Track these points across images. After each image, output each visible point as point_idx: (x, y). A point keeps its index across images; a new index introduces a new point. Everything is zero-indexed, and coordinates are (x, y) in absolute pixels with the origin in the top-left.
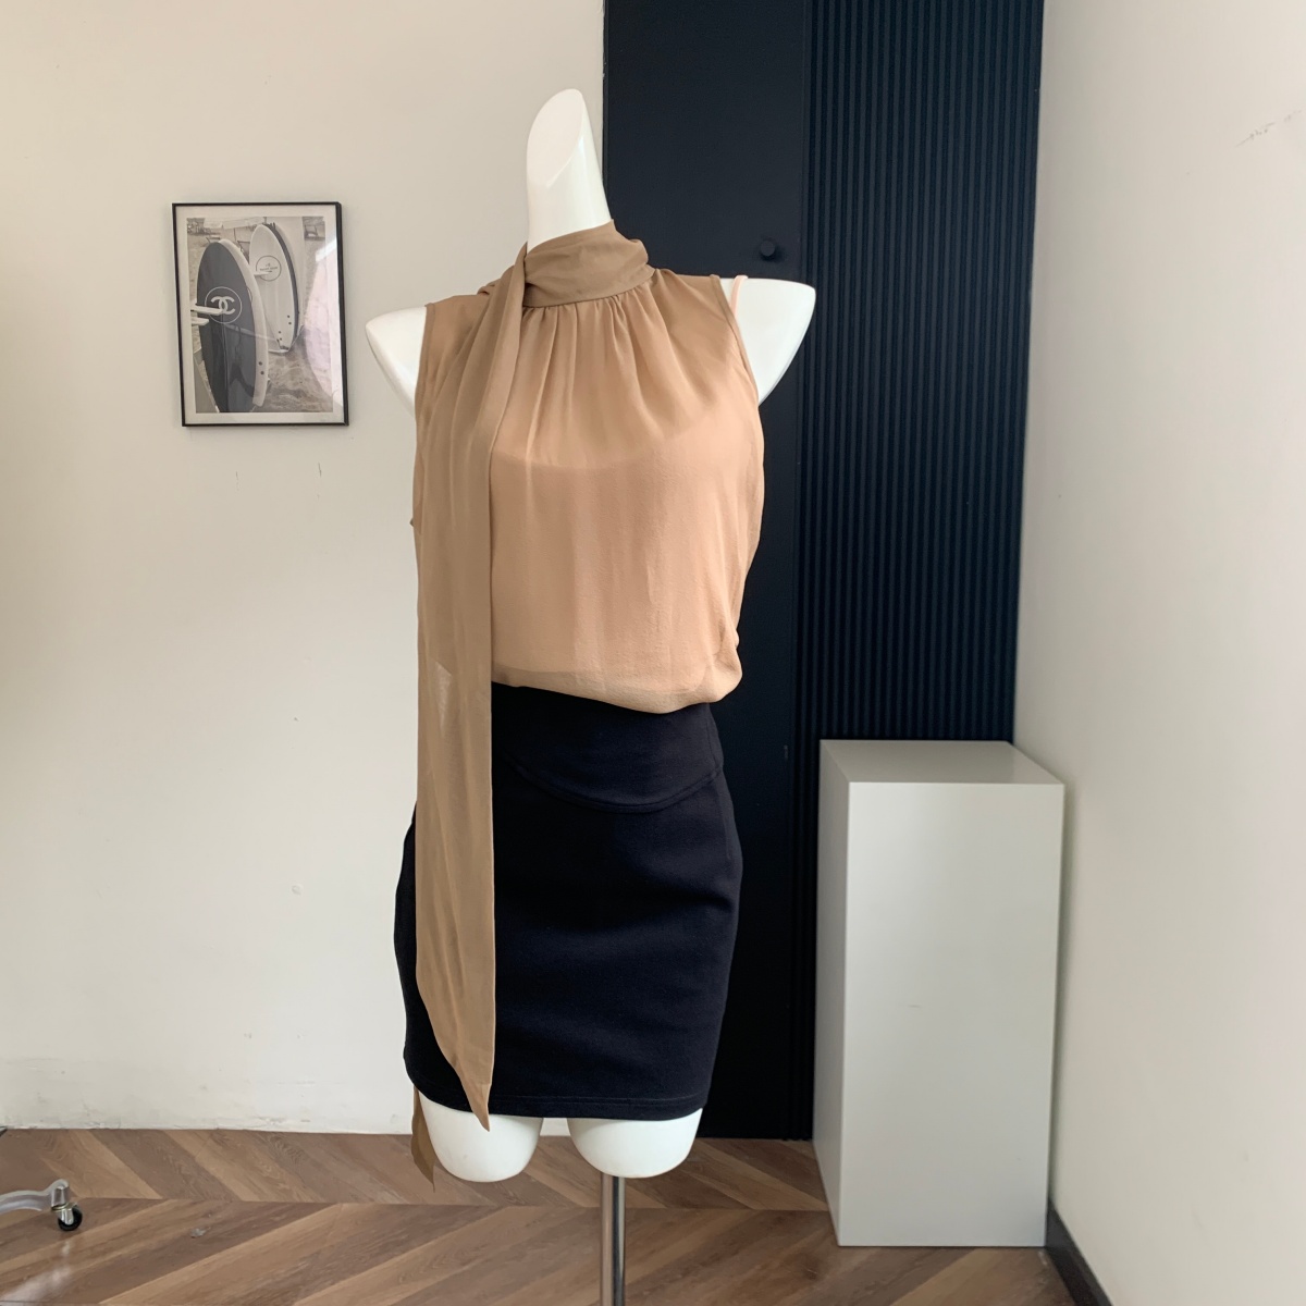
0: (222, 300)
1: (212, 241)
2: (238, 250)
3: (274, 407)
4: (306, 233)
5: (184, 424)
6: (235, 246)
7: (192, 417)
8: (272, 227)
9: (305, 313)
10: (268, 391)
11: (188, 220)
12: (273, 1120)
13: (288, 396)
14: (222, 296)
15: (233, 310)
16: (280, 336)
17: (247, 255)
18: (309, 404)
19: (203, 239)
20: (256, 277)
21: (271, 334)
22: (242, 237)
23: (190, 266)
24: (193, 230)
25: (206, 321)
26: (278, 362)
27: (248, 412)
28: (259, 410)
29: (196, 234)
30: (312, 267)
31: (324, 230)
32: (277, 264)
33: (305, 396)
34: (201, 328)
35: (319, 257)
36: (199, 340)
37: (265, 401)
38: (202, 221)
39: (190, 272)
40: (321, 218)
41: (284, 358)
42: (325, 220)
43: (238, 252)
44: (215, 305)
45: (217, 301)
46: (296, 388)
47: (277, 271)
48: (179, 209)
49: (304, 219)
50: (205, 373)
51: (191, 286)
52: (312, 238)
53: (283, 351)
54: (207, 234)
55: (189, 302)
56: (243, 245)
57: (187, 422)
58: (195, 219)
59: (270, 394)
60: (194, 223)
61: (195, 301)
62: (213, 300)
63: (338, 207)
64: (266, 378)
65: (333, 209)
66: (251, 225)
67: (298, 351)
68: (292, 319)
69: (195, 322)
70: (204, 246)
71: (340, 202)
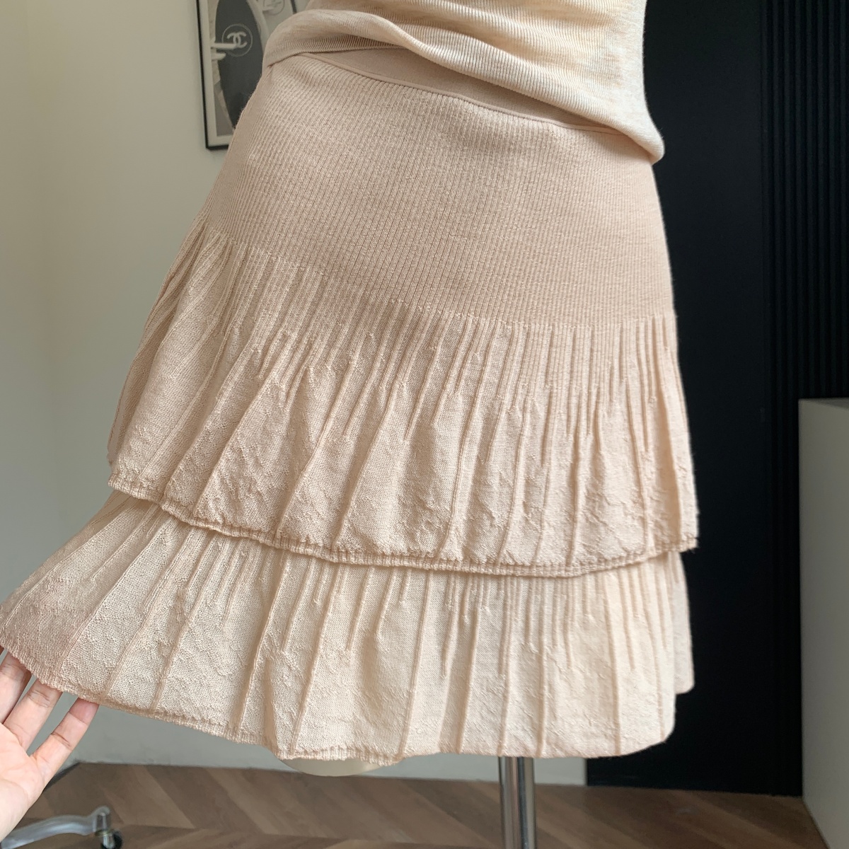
0: (236, 35)
5: (208, 147)
7: (214, 141)
14: (236, 32)
15: (245, 44)
20: (264, 12)
23: (209, 8)
25: (223, 55)
34: (220, 63)
36: (218, 72)
39: (210, 13)
44: (231, 41)
45: (232, 38)
51: (210, 27)
55: (209, 41)
57: (210, 145)
61: (214, 39)
62: (229, 37)
69: (214, 58)
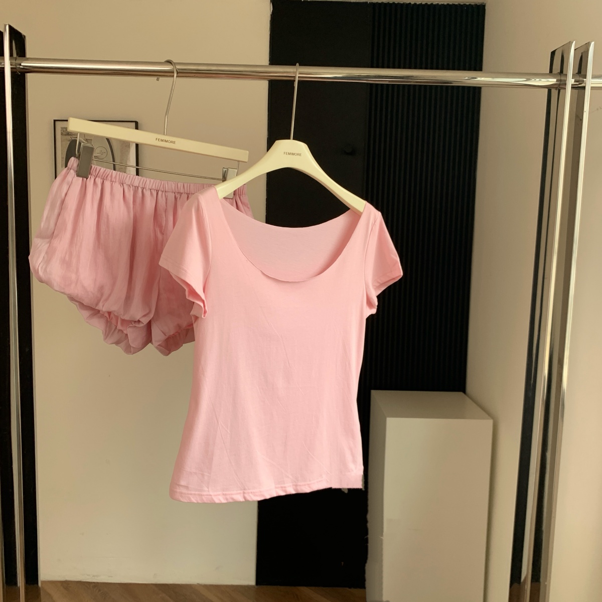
1: (73, 139)
11: (62, 128)
12: (94, 576)
19: (69, 137)
20: (95, 157)
23: (62, 151)
24: (64, 133)
29: (65, 135)
32: (105, 151)
39: (62, 154)
47: (105, 155)
48: (57, 123)
51: (62, 161)
54: (71, 135)
56: (89, 141)
58: (65, 128)
60: (65, 130)
63: (137, 123)
65: (134, 124)
70: (69, 141)
71: (137, 121)
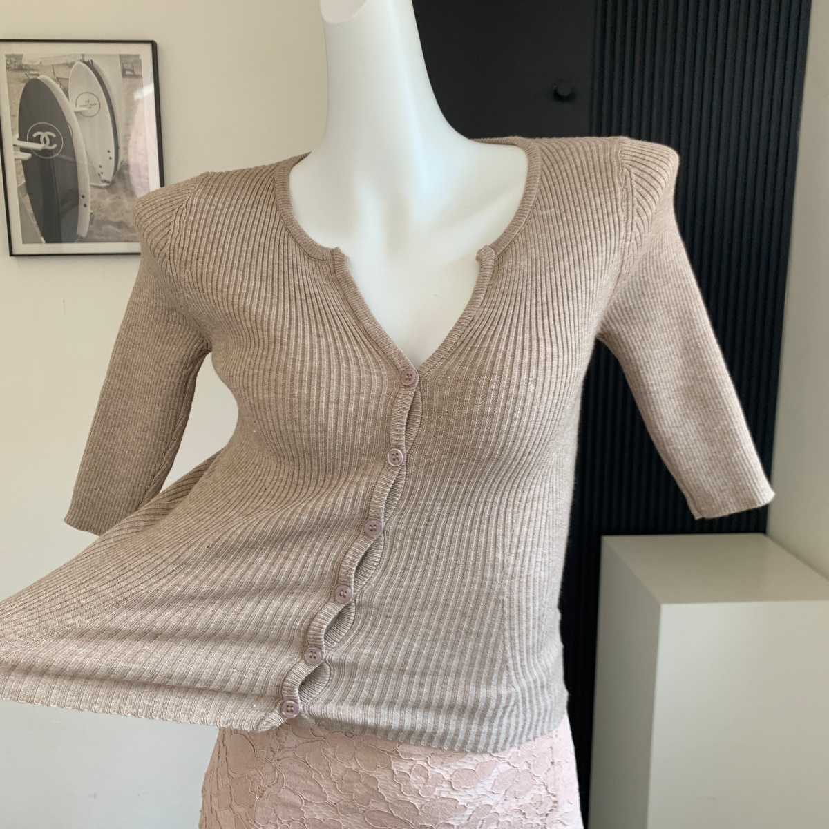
0: (44, 135)
1: (31, 77)
2: (58, 86)
3: (97, 237)
4: (124, 71)
5: (11, 254)
6: (54, 83)
7: (19, 248)
8: (90, 65)
9: (126, 148)
10: (91, 223)
11: (6, 55)
13: (110, 227)
14: (44, 131)
15: (55, 146)
16: (100, 170)
17: (66, 91)
18: (130, 234)
19: (22, 75)
20: (76, 113)
21: (92, 168)
22: (61, 73)
23: (10, 101)
24: (12, 66)
25: (27, 156)
26: (100, 195)
27: (72, 241)
28: (82, 240)
29: (15, 70)
30: (131, 105)
31: (141, 67)
32: (96, 102)
33: (127, 227)
34: (25, 163)
35: (137, 96)
36: (23, 174)
37: (90, 232)
38: (20, 57)
39: (11, 108)
40: (137, 56)
41: (105, 191)
42: (141, 57)
43: (57, 88)
44: (37, 140)
45: (39, 136)
46: (117, 220)
47: (95, 109)
49: (121, 56)
50: (30, 206)
51: (12, 121)
52: (130, 76)
53: (105, 184)
54: (26, 70)
55: (11, 137)
56: (62, 82)
57: (15, 251)
58: (13, 56)
59: (93, 226)
60: (13, 59)
61: (17, 136)
62: (35, 135)
63: (154, 45)
64: (89, 210)
65: (148, 48)
66: (70, 61)
67: (119, 185)
68: (113, 155)
69: (17, 157)
70: (24, 81)
71: (156, 40)
